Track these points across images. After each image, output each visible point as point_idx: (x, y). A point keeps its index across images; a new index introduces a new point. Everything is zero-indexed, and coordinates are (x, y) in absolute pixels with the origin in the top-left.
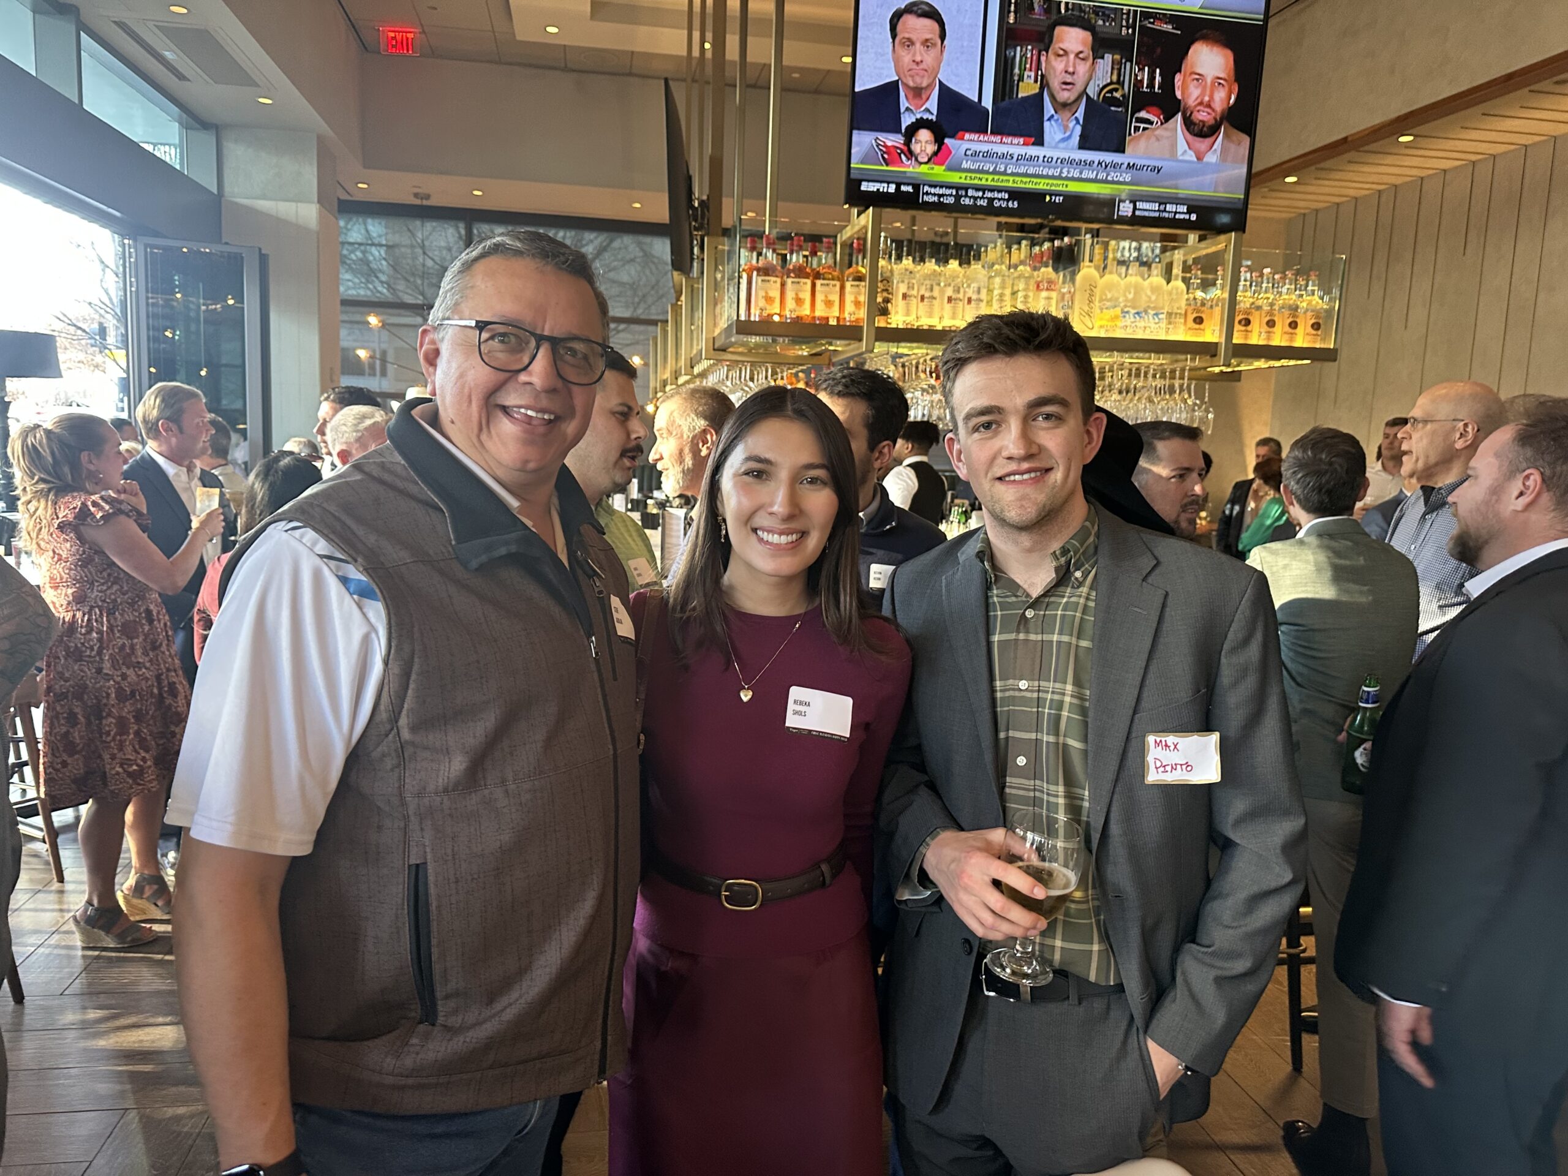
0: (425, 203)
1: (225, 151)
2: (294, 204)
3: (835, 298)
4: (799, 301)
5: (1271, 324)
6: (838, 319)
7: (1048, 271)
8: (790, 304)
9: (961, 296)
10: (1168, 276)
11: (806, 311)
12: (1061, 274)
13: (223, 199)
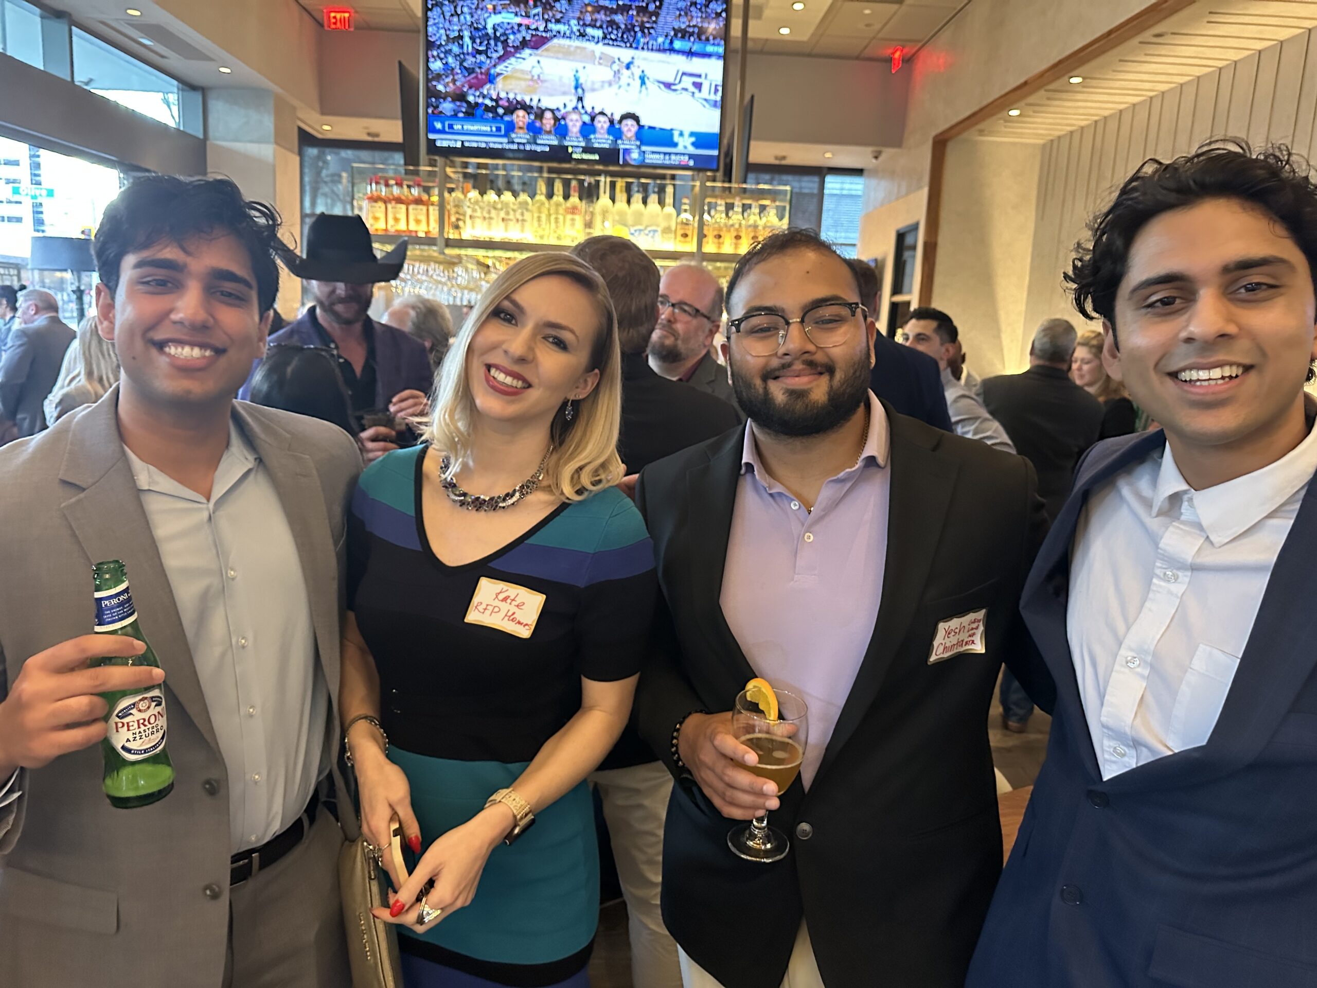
0: (376, 139)
1: (209, 106)
2: (254, 145)
3: (423, 218)
4: (396, 220)
5: (738, 237)
6: (426, 233)
7: (574, 199)
8: (391, 222)
9: (511, 216)
10: (661, 202)
11: (402, 226)
12: (584, 202)
13: (208, 143)
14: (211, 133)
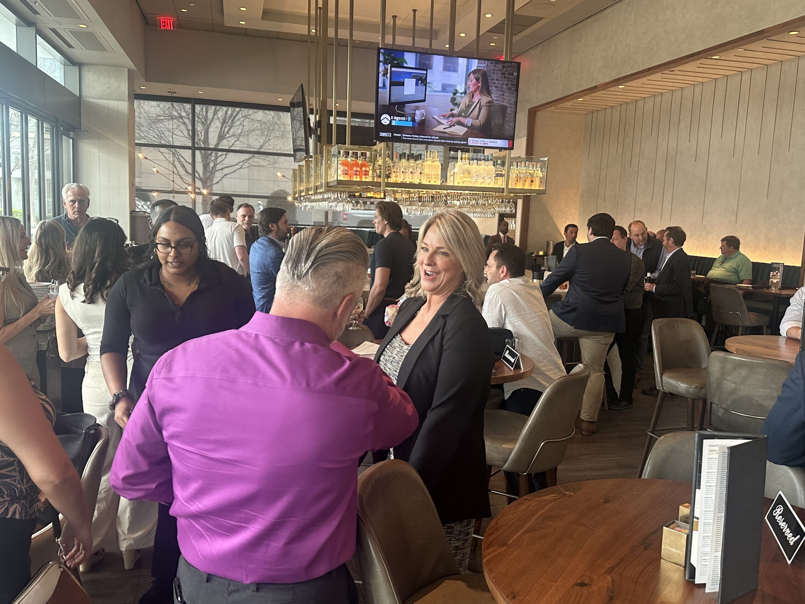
0: (173, 95)
1: (83, 76)
2: (117, 102)
13: (82, 99)
14: (84, 94)
